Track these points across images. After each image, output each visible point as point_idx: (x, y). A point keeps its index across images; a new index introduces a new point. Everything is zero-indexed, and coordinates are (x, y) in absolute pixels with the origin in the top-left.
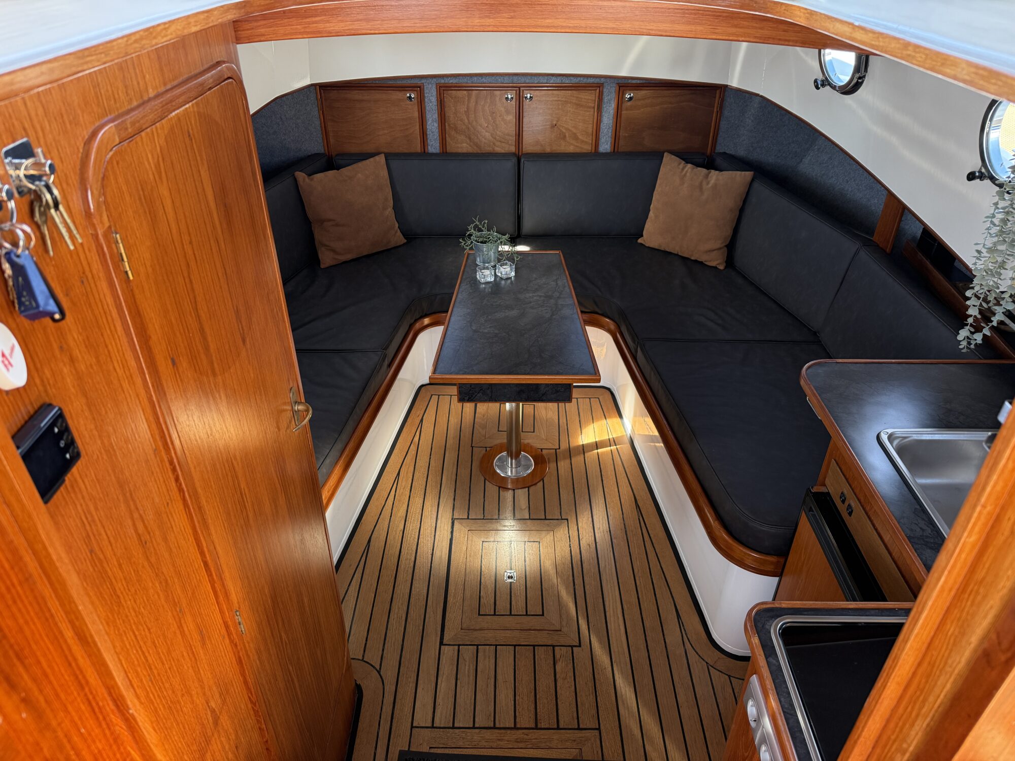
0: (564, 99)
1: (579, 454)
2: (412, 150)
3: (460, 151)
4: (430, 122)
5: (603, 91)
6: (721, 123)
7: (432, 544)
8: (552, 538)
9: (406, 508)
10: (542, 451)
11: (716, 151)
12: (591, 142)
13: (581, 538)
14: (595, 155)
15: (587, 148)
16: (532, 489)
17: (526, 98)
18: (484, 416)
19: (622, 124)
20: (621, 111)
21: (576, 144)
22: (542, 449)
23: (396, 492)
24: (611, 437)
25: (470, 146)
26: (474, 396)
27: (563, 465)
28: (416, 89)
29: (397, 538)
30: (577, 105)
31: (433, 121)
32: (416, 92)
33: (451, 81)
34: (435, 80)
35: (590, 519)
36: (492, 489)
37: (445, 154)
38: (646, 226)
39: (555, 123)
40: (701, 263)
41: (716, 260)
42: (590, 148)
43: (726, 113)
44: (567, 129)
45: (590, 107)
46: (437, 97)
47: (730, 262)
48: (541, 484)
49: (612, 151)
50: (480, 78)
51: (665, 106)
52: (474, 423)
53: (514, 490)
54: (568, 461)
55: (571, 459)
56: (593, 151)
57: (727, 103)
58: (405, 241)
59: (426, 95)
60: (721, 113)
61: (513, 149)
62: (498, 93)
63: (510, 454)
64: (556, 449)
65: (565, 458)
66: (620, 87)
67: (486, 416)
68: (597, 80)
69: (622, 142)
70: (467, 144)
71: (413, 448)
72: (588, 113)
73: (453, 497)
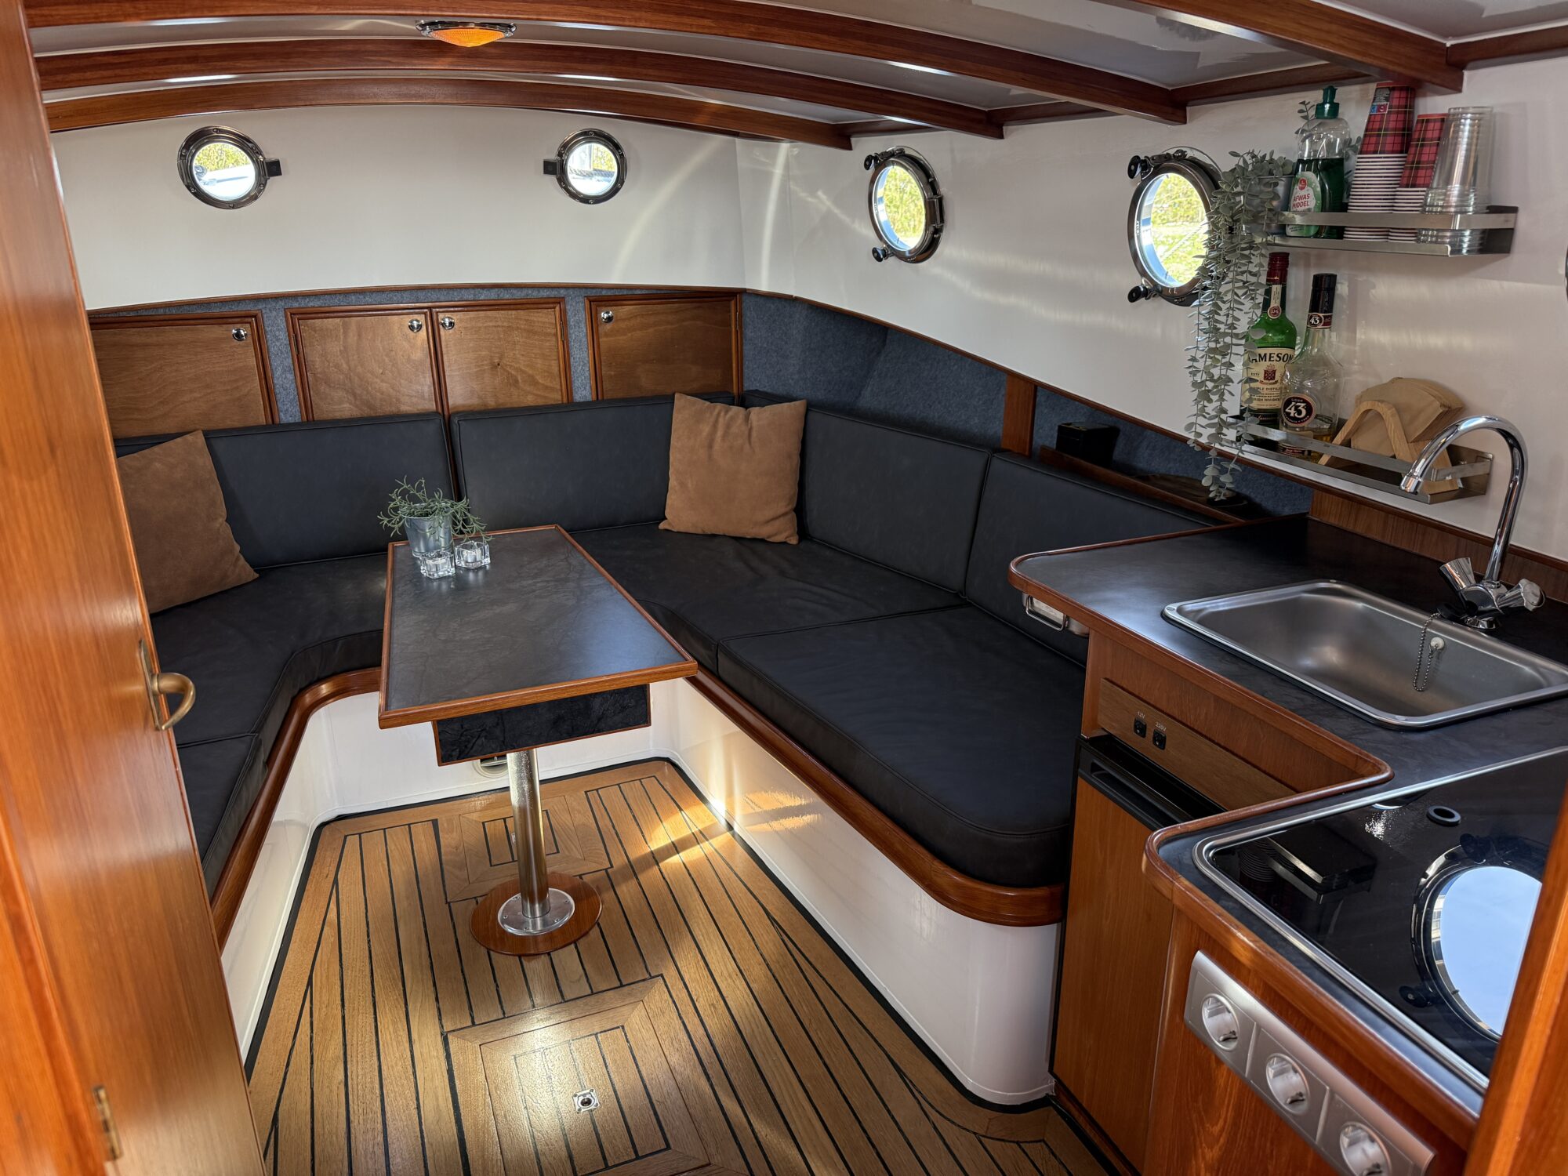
0: (505, 324)
1: (649, 866)
2: (251, 423)
3: (338, 415)
4: (278, 373)
5: (565, 309)
6: (744, 347)
7: (413, 1090)
8: (643, 1012)
9: (341, 1040)
10: (581, 878)
11: (745, 389)
12: (559, 387)
13: (695, 998)
14: (570, 407)
15: (556, 397)
16: (582, 943)
17: (444, 325)
18: (457, 848)
19: (603, 358)
20: (598, 338)
21: (535, 392)
22: (580, 876)
23: (311, 1016)
24: (695, 830)
25: (357, 406)
26: (470, 746)
27: (627, 891)
28: (249, 320)
29: (335, 1098)
30: (529, 331)
31: (284, 371)
32: (248, 325)
33: (311, 304)
34: (281, 303)
35: (702, 963)
36: (505, 962)
37: (311, 425)
38: (668, 502)
39: (496, 361)
40: (762, 541)
41: (784, 532)
42: (560, 397)
43: (749, 333)
44: (518, 370)
45: (549, 334)
46: (288, 331)
47: (803, 532)
48: (596, 929)
49: (595, 398)
50: (361, 297)
51: (662, 328)
52: (441, 864)
53: (549, 954)
54: (635, 881)
55: (637, 878)
56: (565, 400)
57: (748, 320)
58: (257, 575)
59: (268, 329)
60: (742, 333)
61: (431, 406)
62: (395, 318)
63: (528, 896)
64: (606, 870)
65: (626, 879)
66: (590, 302)
67: (461, 847)
68: (554, 293)
69: (607, 385)
70: (350, 404)
71: (330, 933)
72: (548, 344)
73: (434, 996)
